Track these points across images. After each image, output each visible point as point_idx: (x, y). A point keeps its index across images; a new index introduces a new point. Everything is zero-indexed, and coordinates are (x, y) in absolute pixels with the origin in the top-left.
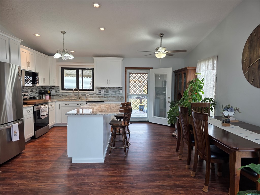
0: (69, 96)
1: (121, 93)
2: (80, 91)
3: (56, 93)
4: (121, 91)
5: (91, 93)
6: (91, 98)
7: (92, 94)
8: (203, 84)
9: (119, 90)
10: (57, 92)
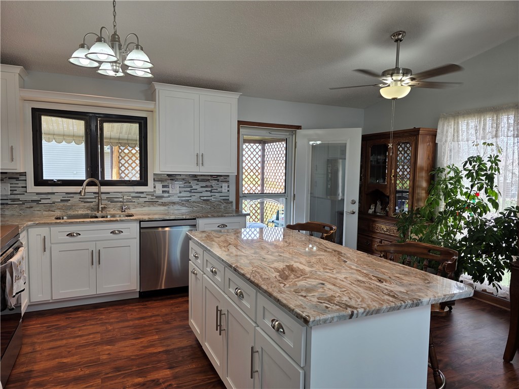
0: (62, 204)
1: (227, 191)
2: (104, 189)
3: (13, 197)
4: (225, 185)
5: (137, 193)
6: (138, 209)
7: (142, 195)
8: (493, 172)
9: (220, 184)
10: (15, 192)
